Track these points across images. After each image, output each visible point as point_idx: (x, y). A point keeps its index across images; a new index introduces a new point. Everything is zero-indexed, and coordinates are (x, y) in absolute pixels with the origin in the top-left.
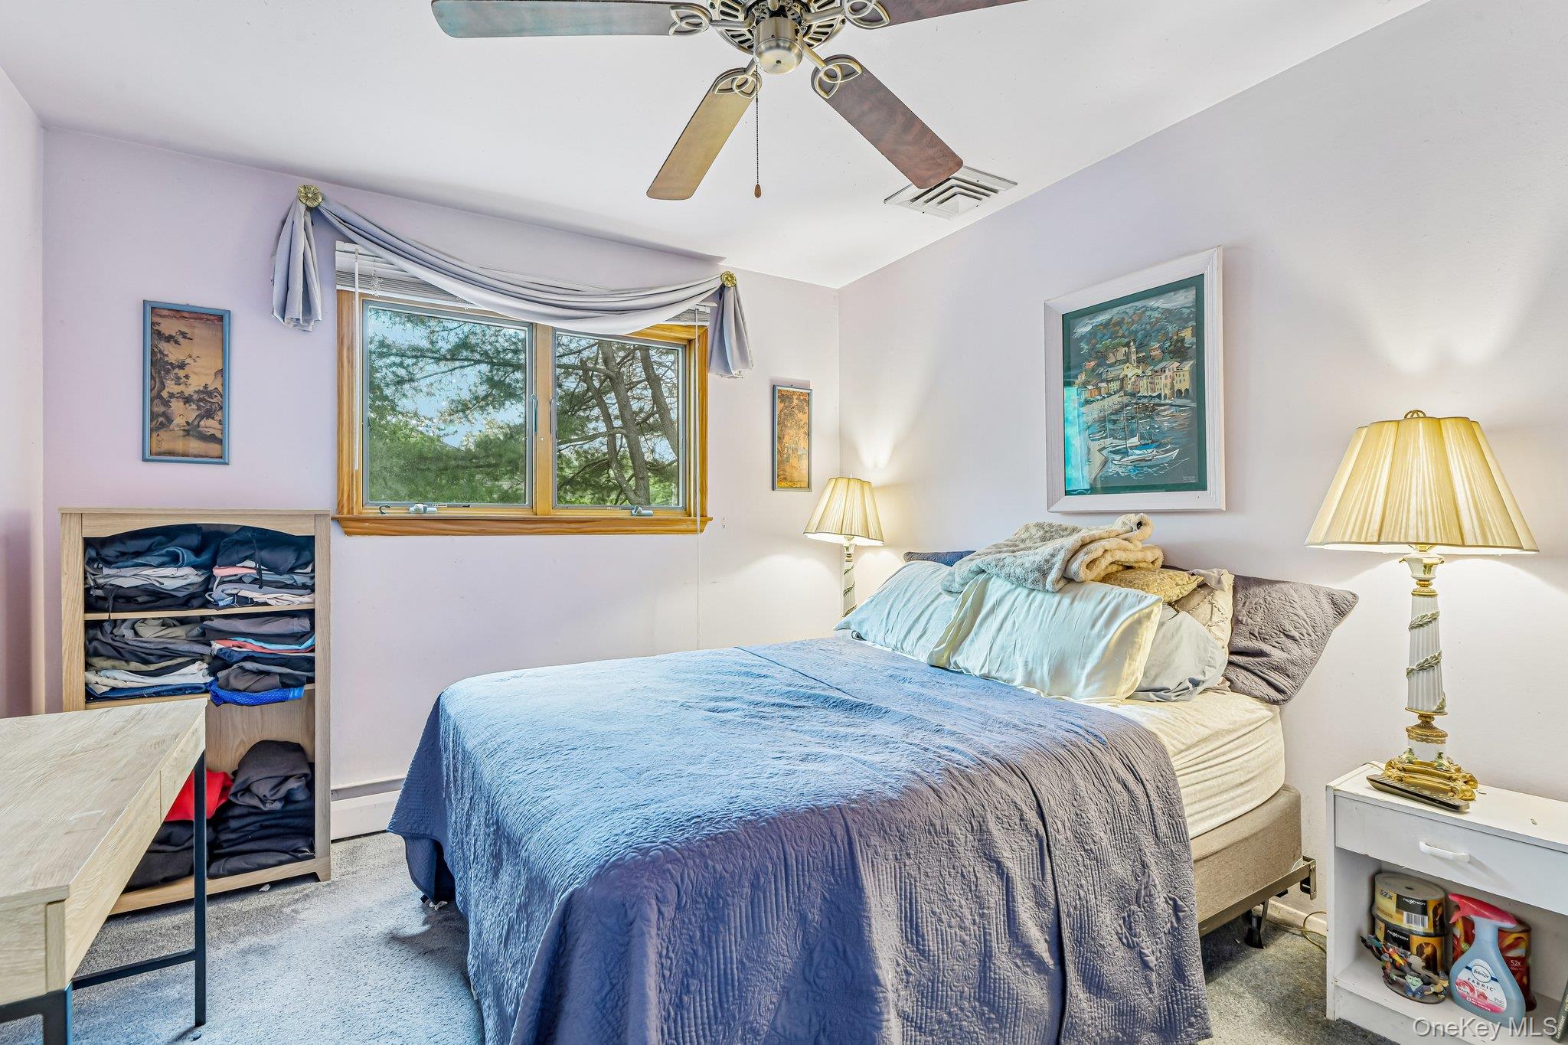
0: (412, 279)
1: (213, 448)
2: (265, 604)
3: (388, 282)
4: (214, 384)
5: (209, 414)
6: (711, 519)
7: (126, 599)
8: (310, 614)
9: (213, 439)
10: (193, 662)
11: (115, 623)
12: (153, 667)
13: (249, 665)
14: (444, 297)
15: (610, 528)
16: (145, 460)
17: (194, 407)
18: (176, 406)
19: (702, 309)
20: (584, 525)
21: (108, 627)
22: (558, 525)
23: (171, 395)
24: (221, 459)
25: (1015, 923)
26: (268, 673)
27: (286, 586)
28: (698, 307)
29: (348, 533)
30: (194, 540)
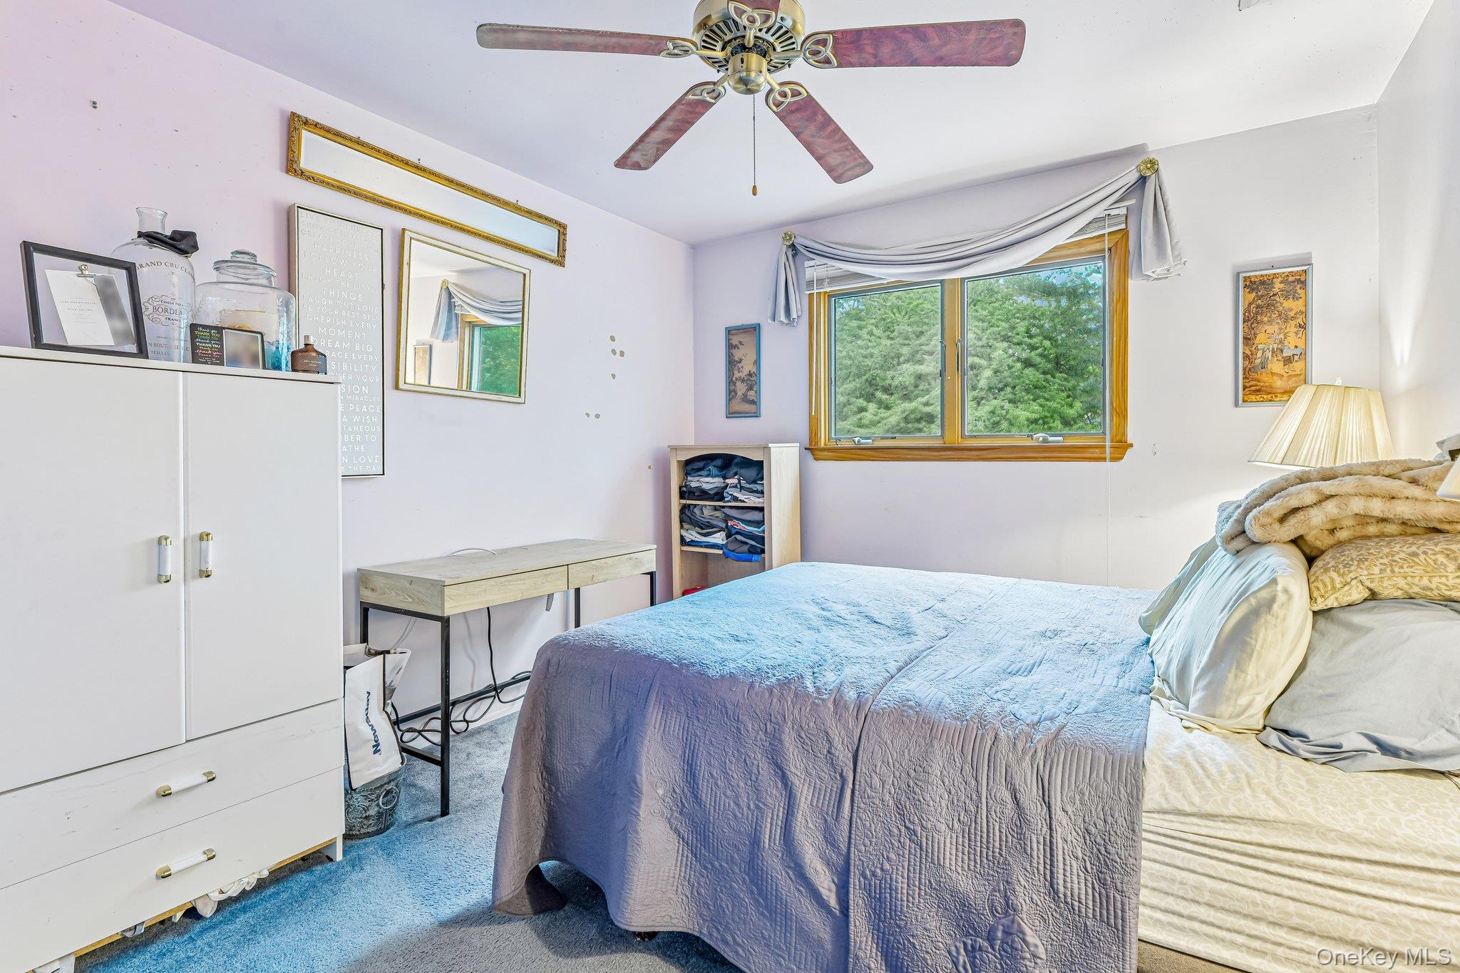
0: (847, 273)
1: (752, 408)
2: (743, 501)
3: (833, 280)
4: (754, 370)
5: (751, 388)
6: (1131, 445)
7: (703, 494)
8: (761, 509)
9: (753, 402)
10: (719, 531)
11: (695, 506)
12: (704, 531)
13: (739, 537)
14: (867, 279)
15: (1010, 456)
16: (727, 417)
17: (745, 384)
18: (739, 384)
19: (1113, 212)
20: (984, 452)
21: (692, 507)
22: (960, 452)
23: (737, 379)
24: (756, 415)
25: (789, 835)
26: (746, 543)
27: (753, 491)
28: (1108, 212)
29: (816, 459)
30: (719, 462)
